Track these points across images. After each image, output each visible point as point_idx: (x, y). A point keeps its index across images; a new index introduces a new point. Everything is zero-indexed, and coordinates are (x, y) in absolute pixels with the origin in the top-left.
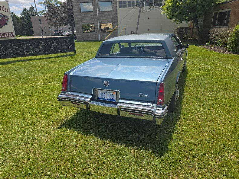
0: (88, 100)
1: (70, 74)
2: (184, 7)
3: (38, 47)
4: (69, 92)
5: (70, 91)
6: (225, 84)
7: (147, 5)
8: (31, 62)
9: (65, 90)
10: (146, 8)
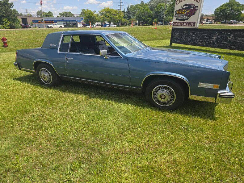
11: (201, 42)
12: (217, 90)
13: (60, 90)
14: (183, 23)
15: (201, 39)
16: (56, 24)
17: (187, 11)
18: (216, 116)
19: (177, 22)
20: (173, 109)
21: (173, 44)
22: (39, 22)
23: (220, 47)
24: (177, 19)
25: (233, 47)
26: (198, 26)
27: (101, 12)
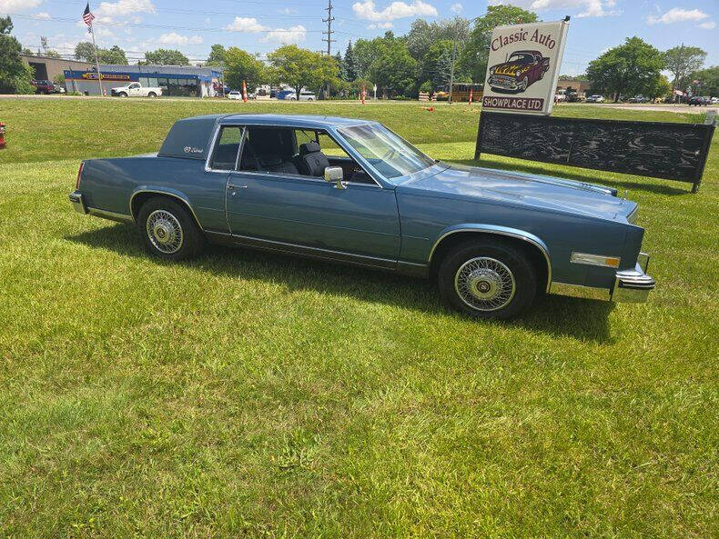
11: (559, 153)
12: (614, 271)
13: (206, 269)
14: (512, 99)
15: (557, 145)
16: (136, 86)
17: (520, 69)
18: (613, 334)
19: (493, 98)
20: (507, 317)
21: (484, 157)
22: (84, 76)
23: (607, 168)
24: (494, 90)
25: (641, 168)
26: (550, 109)
27: (274, 55)
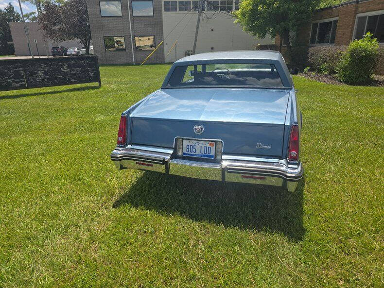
0: (169, 157)
1: (131, 116)
2: (270, 13)
3: (37, 73)
4: (129, 146)
5: (131, 144)
6: (353, 129)
7: (211, 9)
8: (24, 99)
9: (123, 143)
10: (208, 13)
